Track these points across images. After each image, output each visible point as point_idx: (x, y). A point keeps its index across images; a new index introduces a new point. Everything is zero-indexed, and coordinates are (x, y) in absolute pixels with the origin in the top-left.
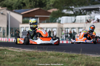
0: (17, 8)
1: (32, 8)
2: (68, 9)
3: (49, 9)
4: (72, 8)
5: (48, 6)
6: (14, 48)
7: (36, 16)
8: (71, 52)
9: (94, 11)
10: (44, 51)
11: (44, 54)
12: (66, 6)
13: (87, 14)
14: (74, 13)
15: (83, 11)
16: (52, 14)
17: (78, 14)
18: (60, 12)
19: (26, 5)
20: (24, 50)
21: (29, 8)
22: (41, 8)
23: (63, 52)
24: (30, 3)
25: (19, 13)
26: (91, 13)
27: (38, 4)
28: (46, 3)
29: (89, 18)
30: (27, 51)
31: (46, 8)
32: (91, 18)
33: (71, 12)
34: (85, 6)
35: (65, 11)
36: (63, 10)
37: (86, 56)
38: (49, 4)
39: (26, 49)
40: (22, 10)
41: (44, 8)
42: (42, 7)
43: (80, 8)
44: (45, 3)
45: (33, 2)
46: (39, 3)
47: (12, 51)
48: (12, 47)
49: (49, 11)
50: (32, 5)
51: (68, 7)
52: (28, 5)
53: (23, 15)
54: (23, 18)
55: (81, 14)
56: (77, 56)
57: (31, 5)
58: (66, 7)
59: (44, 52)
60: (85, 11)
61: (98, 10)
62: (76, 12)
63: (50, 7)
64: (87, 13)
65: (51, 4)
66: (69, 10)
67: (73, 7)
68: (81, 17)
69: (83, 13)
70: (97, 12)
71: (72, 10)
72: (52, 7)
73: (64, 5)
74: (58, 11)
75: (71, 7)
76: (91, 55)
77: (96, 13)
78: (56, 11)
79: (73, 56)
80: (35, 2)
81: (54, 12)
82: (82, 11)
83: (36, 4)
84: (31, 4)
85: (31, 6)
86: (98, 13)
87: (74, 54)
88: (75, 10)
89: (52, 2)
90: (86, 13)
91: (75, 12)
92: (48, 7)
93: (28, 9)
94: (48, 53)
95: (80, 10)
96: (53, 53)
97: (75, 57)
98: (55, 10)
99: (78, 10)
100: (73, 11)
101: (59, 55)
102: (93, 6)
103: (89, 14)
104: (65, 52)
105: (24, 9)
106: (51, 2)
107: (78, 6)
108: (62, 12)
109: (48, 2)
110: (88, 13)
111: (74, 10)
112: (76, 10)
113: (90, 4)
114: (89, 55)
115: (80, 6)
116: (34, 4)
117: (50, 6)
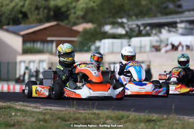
0: (11, 22)
1: (41, 22)
2: (114, 24)
3: (75, 24)
4: (122, 23)
5: (72, 17)
6: (25, 104)
7: (49, 39)
8: (146, 112)
9: (167, 28)
10: (90, 110)
11: (92, 116)
12: (109, 17)
13: (152, 35)
14: (127, 32)
15: (145, 27)
16: (81, 34)
17: (135, 34)
18: (98, 30)
19: (29, 15)
20: (46, 108)
21: (35, 22)
22: (60, 23)
23: (131, 113)
24: (36, 12)
25: (16, 33)
26: (160, 32)
27: (52, 13)
28: (68, 13)
29: (157, 41)
30: (54, 110)
31: (69, 22)
32: (161, 41)
33: (121, 31)
34: (149, 17)
35: (108, 28)
36: (103, 26)
37: (178, 120)
38: (75, 13)
39: (51, 106)
40: (22, 26)
41: (66, 22)
42: (62, 21)
43: (139, 23)
44: (66, 11)
45: (43, 11)
46: (55, 11)
47: (23, 111)
48: (22, 103)
49: (75, 28)
50: (41, 16)
51: (115, 20)
52: (32, 17)
53: (23, 36)
54: (24, 42)
55: (139, 34)
56: (160, 119)
57: (38, 17)
58: (111, 20)
59: (91, 112)
60: (148, 28)
61: (174, 25)
62: (132, 30)
63: (77, 21)
64: (152, 33)
65: (80, 13)
66: (116, 26)
67: (124, 20)
68: (141, 41)
69: (144, 32)
70: (173, 30)
71: (122, 25)
72: (81, 21)
73: (107, 16)
74: (95, 28)
75: (120, 20)
76: (186, 118)
77: (170, 31)
78: (90, 29)
79: (153, 119)
80: (46, 11)
81: (86, 31)
82: (142, 28)
83: (48, 14)
84: (38, 14)
85: (40, 19)
86: (174, 32)
87: (155, 116)
88: (128, 25)
89: (82, 11)
90: (150, 32)
91: (127, 29)
92: (73, 20)
93: (33, 25)
94: (99, 114)
95: (138, 26)
96: (110, 114)
97: (157, 122)
98: (89, 26)
99: (134, 26)
100: (124, 27)
101: (123, 117)
102: (165, 17)
103: (156, 34)
104: (134, 111)
105: (25, 24)
106: (79, 10)
107: (134, 18)
108: (102, 30)
109: (73, 11)
110: (154, 32)
111: (126, 26)
112: (130, 27)
113: (159, 15)
114: (183, 118)
115: (139, 17)
116: (45, 15)
117: (77, 18)
